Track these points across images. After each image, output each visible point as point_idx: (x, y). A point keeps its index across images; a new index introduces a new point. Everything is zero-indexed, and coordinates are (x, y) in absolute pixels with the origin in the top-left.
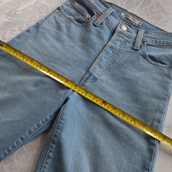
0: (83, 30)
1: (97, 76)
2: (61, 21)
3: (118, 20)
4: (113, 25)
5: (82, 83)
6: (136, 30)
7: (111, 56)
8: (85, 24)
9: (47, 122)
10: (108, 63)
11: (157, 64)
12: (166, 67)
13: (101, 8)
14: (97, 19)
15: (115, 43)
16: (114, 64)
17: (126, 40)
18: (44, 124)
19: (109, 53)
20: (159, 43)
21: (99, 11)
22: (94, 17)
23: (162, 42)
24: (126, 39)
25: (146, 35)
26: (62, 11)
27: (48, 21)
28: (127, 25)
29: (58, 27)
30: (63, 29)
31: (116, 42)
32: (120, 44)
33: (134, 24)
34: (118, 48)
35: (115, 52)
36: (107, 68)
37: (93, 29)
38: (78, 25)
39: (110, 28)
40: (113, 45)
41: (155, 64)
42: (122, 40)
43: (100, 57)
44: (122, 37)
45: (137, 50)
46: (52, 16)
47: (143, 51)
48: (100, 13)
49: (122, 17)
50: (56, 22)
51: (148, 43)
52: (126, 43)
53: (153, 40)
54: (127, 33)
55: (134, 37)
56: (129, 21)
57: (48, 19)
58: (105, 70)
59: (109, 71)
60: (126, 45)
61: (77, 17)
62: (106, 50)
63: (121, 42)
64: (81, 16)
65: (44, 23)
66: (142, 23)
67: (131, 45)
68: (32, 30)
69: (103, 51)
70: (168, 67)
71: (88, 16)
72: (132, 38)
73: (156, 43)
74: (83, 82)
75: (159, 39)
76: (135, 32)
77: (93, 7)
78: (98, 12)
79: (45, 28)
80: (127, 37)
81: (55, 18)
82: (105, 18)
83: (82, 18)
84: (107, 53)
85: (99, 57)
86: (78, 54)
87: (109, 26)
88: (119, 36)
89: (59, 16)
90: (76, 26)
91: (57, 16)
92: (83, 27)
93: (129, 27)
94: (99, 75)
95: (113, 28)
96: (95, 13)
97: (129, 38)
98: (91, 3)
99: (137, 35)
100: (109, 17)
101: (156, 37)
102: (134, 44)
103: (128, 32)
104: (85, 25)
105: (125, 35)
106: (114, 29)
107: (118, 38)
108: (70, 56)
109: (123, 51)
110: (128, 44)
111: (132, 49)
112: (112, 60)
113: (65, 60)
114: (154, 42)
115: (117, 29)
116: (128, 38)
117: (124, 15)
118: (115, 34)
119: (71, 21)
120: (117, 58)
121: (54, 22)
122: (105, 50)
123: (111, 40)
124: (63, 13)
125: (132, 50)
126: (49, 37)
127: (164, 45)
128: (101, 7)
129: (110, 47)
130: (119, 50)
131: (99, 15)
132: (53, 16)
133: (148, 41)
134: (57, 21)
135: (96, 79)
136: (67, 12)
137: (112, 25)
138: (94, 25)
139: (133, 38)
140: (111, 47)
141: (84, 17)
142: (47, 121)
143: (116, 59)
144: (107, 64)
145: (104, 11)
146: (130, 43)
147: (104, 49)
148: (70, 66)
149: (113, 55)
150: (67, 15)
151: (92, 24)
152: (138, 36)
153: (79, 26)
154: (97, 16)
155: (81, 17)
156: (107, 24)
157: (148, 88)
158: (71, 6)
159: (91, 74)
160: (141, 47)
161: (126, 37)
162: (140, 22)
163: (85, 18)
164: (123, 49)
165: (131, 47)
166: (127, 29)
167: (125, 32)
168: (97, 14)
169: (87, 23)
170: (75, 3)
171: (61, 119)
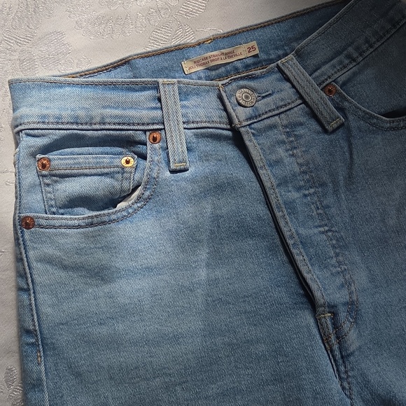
0: (158, 212)
1: (345, 295)
3: (208, 91)
4: (215, 119)
5: (337, 353)
7: (307, 205)
10: (322, 229)
13: (139, 108)
14: (166, 150)
15: (277, 162)
17: (286, 126)
19: (294, 201)
20: (361, 55)
21: (146, 121)
22: (153, 150)
23: (364, 47)
24: (285, 122)
25: (312, 62)
26: (43, 222)
27: (43, 292)
28: (242, 83)
29: (91, 277)
31: (273, 157)
32: (287, 151)
34: (296, 168)
35: (302, 183)
38: (130, 211)
40: (278, 171)
42: (280, 137)
43: (292, 237)
44: (271, 127)
46: (34, 264)
48: (153, 124)
50: (65, 268)
51: (340, 81)
52: (295, 135)
53: (341, 62)
54: (267, 104)
55: (294, 97)
57: (38, 288)
58: (337, 255)
60: (301, 136)
62: (281, 201)
63: (283, 142)
65: (42, 309)
67: (314, 125)
68: (43, 368)
69: (279, 214)
71: (127, 160)
72: (293, 105)
73: (354, 60)
74: (336, 347)
76: (279, 80)
77: (118, 127)
78: (145, 127)
79: (64, 321)
80: (279, 114)
81: (49, 261)
82: (181, 126)
83: (116, 183)
84: (290, 205)
85: (290, 242)
87: (212, 136)
88: (260, 132)
89: (52, 242)
90: (131, 222)
91: (49, 250)
93: (252, 84)
95: (224, 126)
96: (141, 136)
97: (285, 111)
98: (98, 119)
99: (293, 86)
101: (337, 46)
102: (313, 115)
103: (263, 97)
104: (147, 193)
105: (270, 114)
106: (228, 127)
107: (264, 140)
109: (313, 160)
110: (300, 131)
111: (327, 132)
112: (320, 211)
114: (347, 62)
115: (236, 121)
116: (282, 116)
118: (246, 138)
119: (104, 223)
121: (63, 274)
122: (279, 207)
123: (258, 164)
124: (52, 222)
127: (376, 46)
128: (134, 105)
129: (279, 185)
130: (304, 168)
132: (37, 261)
133: (336, 76)
134: (66, 263)
135: (353, 303)
136: (54, 210)
138: (173, 172)
139: (296, 103)
140: (283, 182)
143: (325, 202)
144: (324, 236)
145: (156, 108)
146: (301, 124)
149: (305, 196)
150: (71, 219)
151: (167, 175)
152: (295, 83)
153: (135, 211)
154: (155, 138)
155: (112, 184)
156: (203, 136)
158: (47, 181)
160: (341, 109)
161: (277, 117)
163: (125, 175)
164: (308, 157)
165: (319, 133)
166: (253, 90)
167: (261, 105)
168: (148, 133)
169: (148, 183)
170: (49, 160)
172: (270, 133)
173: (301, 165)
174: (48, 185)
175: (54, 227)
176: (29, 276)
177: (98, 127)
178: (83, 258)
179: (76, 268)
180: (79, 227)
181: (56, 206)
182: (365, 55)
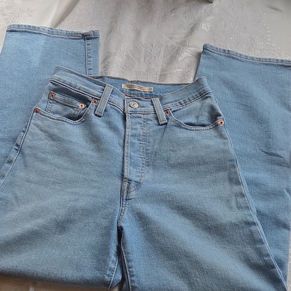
0: (84, 127)
1: (138, 179)
2: (49, 126)
5: (125, 197)
6: (148, 101)
7: (140, 147)
8: (84, 118)
10: (141, 156)
13: (95, 90)
14: (97, 106)
15: (135, 129)
16: (150, 155)
17: (145, 119)
19: (135, 143)
21: (95, 95)
22: (92, 105)
24: (145, 117)
25: (164, 102)
26: (43, 113)
27: (29, 135)
28: (135, 100)
29: (48, 137)
31: (134, 127)
32: (141, 127)
33: (143, 93)
34: (142, 133)
35: (141, 139)
36: (143, 164)
37: (96, 120)
39: (119, 112)
40: (134, 131)
42: (140, 121)
43: (127, 153)
44: (139, 117)
45: (166, 124)
46: (31, 125)
48: (97, 97)
49: (124, 90)
50: (41, 130)
51: (173, 110)
53: (176, 104)
54: (141, 109)
55: (153, 111)
56: (136, 92)
57: (28, 132)
58: (143, 167)
60: (149, 124)
61: (66, 113)
62: (129, 141)
63: (141, 124)
64: (71, 109)
65: (26, 140)
66: (152, 88)
67: (156, 122)
68: (15, 158)
69: (126, 144)
71: (81, 106)
72: (151, 113)
74: (125, 195)
76: (150, 104)
77: (84, 93)
78: (94, 97)
80: (144, 114)
81: (37, 126)
82: (107, 101)
83: (73, 111)
84: (133, 144)
85: (126, 155)
87: (117, 110)
88: (134, 117)
89: (42, 120)
90: (73, 126)
91: (39, 122)
92: (83, 124)
93: (138, 101)
94: (139, 176)
95: (122, 110)
96: (90, 99)
97: (147, 114)
98: (78, 87)
99: (154, 108)
100: (111, 97)
101: (177, 99)
102: (157, 119)
103: (141, 107)
104: (84, 120)
105: (140, 113)
107: (134, 120)
109: (149, 133)
110: (150, 122)
111: (159, 125)
112: (144, 150)
114: (178, 104)
115: (126, 110)
117: (126, 86)
118: (127, 117)
119: (63, 121)
120: (149, 146)
121: (40, 132)
122: (128, 143)
123: (127, 127)
124: (45, 114)
125: (160, 127)
126: (43, 155)
128: (94, 88)
129: (131, 136)
130: (145, 134)
131: (97, 99)
132: (33, 124)
133: (172, 108)
135: (140, 183)
138: (96, 115)
140: (134, 136)
143: (148, 148)
144: (141, 159)
146: (151, 120)
147: (126, 141)
148: (96, 181)
149: (141, 143)
150: (53, 116)
151: (93, 114)
153: (77, 124)
154: (95, 101)
155: (72, 111)
156: (113, 108)
158: (51, 101)
159: (130, 181)
160: (168, 119)
162: (150, 88)
164: (148, 131)
165: (156, 125)
166: (139, 104)
167: (139, 109)
168: (93, 99)
169: (85, 116)
170: (55, 95)
171: (128, 261)
172: (137, 119)
173: (144, 133)
174: (51, 103)
175: (45, 116)
176: (28, 127)
177: (77, 90)
178: (49, 129)
179: (45, 132)
180: (54, 119)
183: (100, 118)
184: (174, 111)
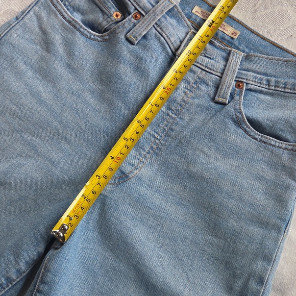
0: (102, 50)
1: (128, 169)
2: (53, 27)
3: (184, 27)
4: (172, 39)
6: (224, 50)
7: (163, 119)
8: (108, 35)
9: (10, 286)
10: (156, 135)
11: (265, 140)
12: (286, 149)
14: (135, 25)
16: (170, 139)
17: (199, 78)
18: (4, 289)
20: (275, 86)
21: (141, 5)
22: (129, 21)
23: (281, 85)
24: (201, 76)
25: (247, 65)
27: (21, 26)
29: (45, 42)
30: (56, 49)
32: (186, 88)
33: (220, 34)
34: (179, 99)
35: (174, 108)
36: (152, 148)
37: (125, 49)
38: (92, 37)
39: (164, 48)
41: (263, 139)
42: (190, 79)
44: (192, 71)
45: (224, 104)
46: (32, 13)
47: (235, 110)
48: (143, 10)
49: (194, 17)
50: (41, 28)
51: (250, 86)
52: (198, 86)
53: (261, 79)
54: (203, 60)
55: (220, 70)
57: (21, 22)
58: (148, 153)
59: (157, 154)
60: (200, 89)
61: (91, 17)
63: (189, 83)
64: (101, 14)
65: (13, 31)
66: (239, 33)
67: (211, 91)
70: (290, 147)
71: (115, 14)
72: (214, 73)
73: (269, 86)
75: (275, 77)
76: (223, 57)
78: (138, 8)
79: (14, 45)
80: (203, 70)
81: (39, 18)
82: (153, 23)
83: (101, 19)
86: (88, 112)
87: (162, 44)
89: (49, 14)
90: (87, 41)
91: (44, 15)
92: (103, 44)
94: (133, 165)
95: (172, 48)
96: (131, 9)
97: (208, 72)
100: (163, 19)
101: (269, 71)
102: (217, 87)
103: (206, 56)
104: (107, 37)
105: (199, 65)
106: (174, 50)
108: (69, 117)
109: (191, 105)
110: (203, 87)
111: (213, 99)
112: (166, 128)
113: (59, 127)
114: (264, 82)
115: (179, 51)
116: (204, 72)
117: (199, 11)
119: (75, 27)
120: (177, 124)
121: (37, 29)
124: (58, 5)
125: (213, 104)
126: (23, 67)
127: (287, 90)
130: (183, 103)
131: (141, 14)
132: (34, 13)
133: (251, 82)
134: (43, 26)
135: (127, 177)
136: (67, 3)
137: (171, 41)
138: (127, 39)
139: (217, 74)
141: (106, 17)
142: (11, 283)
143: (173, 127)
144: (153, 139)
145: (152, 5)
146: (207, 85)
148: (69, 143)
149: (168, 115)
150: (66, 13)
151: (122, 37)
152: (227, 67)
153: (94, 40)
154: (136, 16)
155: (99, 18)
156: (158, 39)
157: (242, 200)
160: (232, 97)
161: (200, 70)
162: (236, 31)
163: (109, 19)
164: (191, 101)
165: (210, 97)
167: (200, 58)
168: (136, 11)
169: (111, 33)
171: (43, 282)
173: (183, 100)
176: (24, 14)
178: (50, 31)
180: (65, 18)
181: (70, 3)
182: (277, 89)
183: (131, 47)
184: (250, 90)
